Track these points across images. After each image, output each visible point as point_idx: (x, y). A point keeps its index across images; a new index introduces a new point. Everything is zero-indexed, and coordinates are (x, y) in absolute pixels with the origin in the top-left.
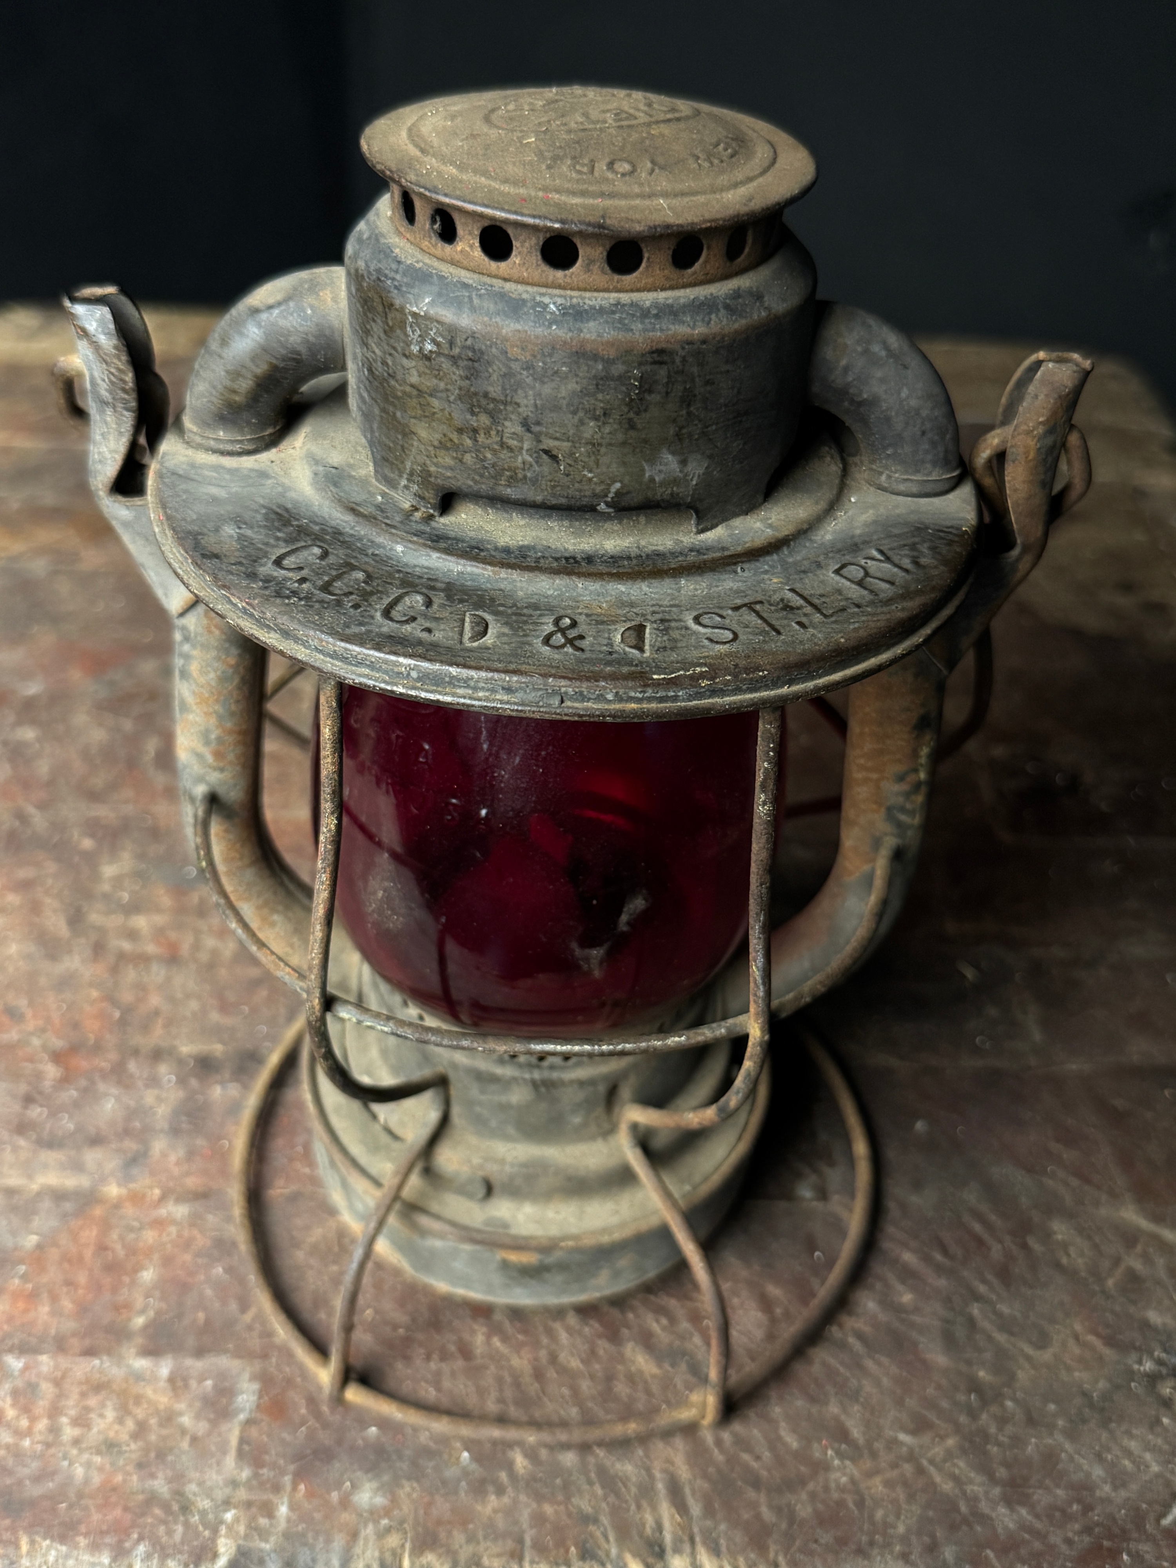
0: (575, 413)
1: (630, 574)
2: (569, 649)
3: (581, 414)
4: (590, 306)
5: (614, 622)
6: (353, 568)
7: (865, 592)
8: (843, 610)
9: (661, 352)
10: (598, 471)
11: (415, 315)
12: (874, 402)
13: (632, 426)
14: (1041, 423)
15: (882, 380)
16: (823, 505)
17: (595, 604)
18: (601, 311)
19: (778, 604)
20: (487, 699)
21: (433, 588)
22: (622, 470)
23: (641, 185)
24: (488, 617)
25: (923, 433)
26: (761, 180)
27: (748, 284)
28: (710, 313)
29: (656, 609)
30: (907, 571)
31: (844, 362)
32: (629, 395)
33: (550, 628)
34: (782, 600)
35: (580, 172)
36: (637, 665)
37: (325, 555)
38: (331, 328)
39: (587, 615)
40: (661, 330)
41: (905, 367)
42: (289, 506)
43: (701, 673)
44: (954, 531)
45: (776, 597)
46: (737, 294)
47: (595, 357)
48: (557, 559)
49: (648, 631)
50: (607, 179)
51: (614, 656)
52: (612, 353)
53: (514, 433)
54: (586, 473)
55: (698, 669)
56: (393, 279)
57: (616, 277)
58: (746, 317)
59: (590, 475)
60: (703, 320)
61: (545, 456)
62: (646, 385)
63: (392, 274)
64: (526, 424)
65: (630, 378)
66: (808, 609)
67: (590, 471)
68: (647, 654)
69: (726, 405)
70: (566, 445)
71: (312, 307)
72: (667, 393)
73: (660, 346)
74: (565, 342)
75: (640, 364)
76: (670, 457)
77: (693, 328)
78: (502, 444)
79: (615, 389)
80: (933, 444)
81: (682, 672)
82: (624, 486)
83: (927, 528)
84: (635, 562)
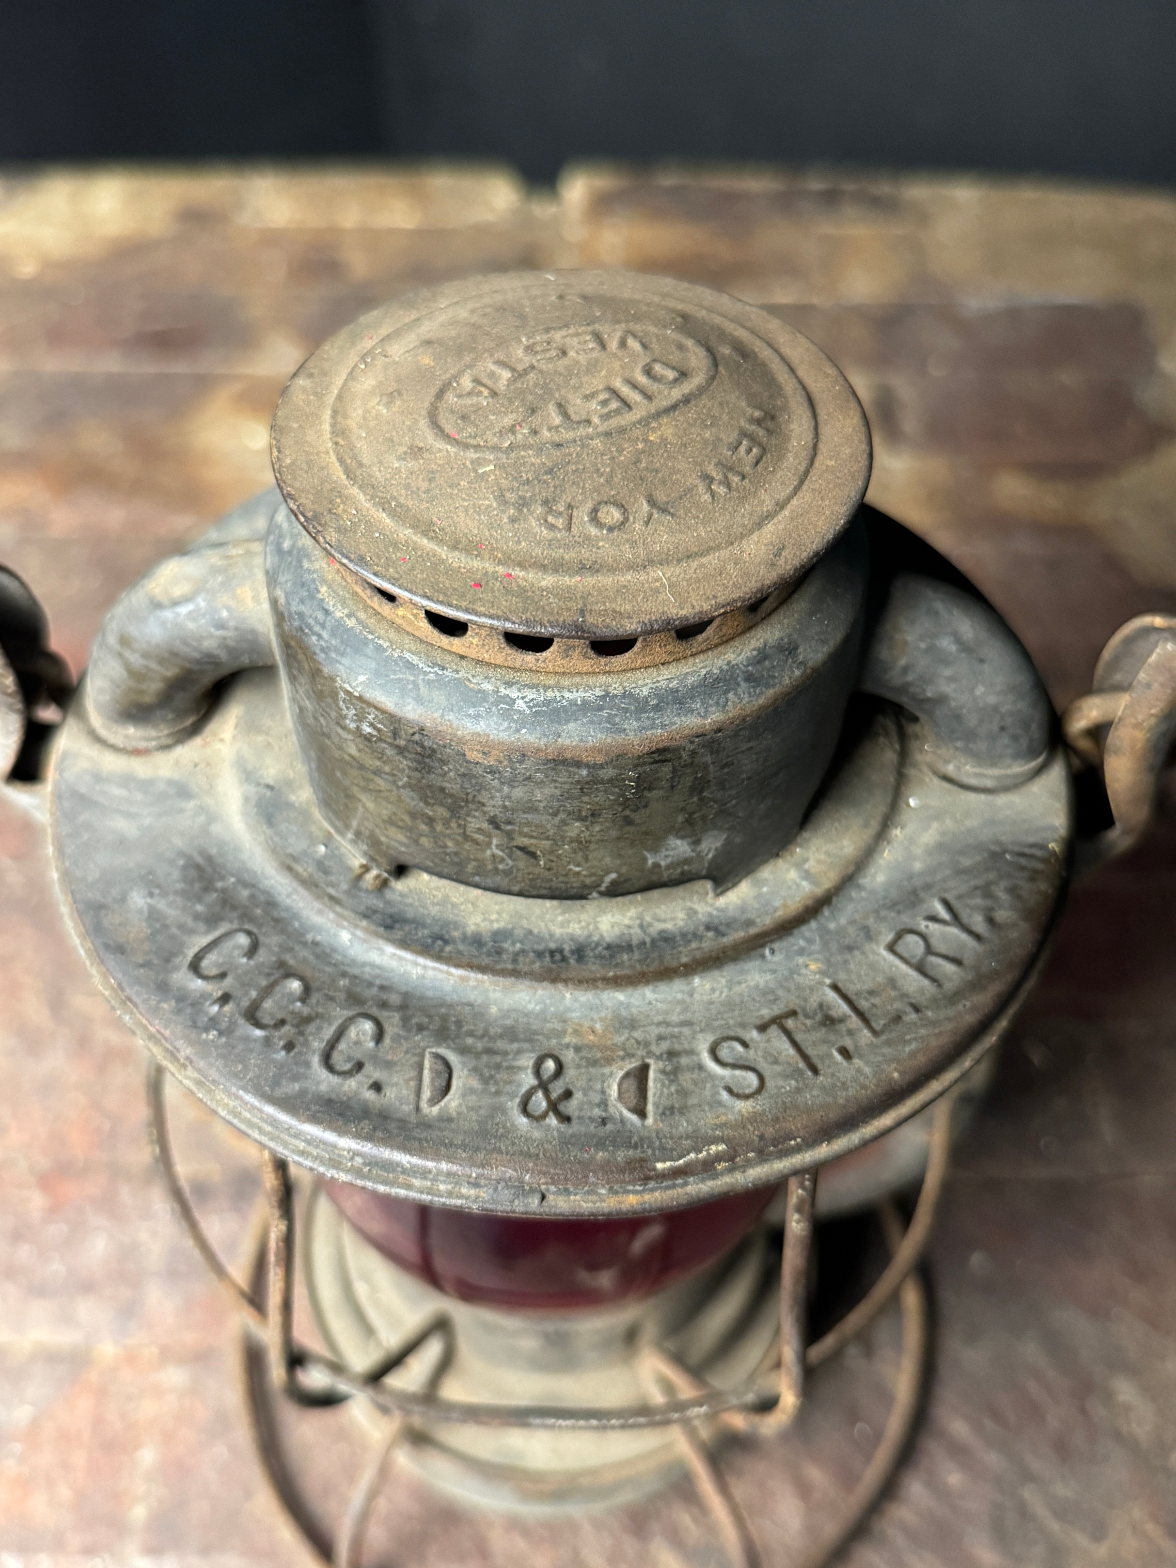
0: (555, 814)
1: (629, 977)
2: (552, 1121)
3: (562, 816)
4: (568, 700)
5: (609, 1061)
6: (289, 974)
7: (926, 982)
8: (898, 1018)
9: (665, 750)
10: (588, 864)
11: (347, 692)
12: (941, 700)
13: (628, 821)
14: (1152, 715)
15: (951, 679)
16: (875, 825)
17: (586, 1024)
18: (585, 707)
19: (815, 1014)
20: (450, 1194)
21: (384, 1005)
22: (618, 862)
23: (633, 544)
24: (453, 1058)
25: (1003, 729)
26: (794, 501)
27: (777, 635)
28: (727, 692)
29: (662, 1030)
30: (977, 937)
31: (903, 662)
32: (623, 796)
33: (528, 1080)
34: (821, 1006)
35: (552, 527)
36: (635, 1147)
37: (253, 950)
38: (253, 631)
39: (578, 1049)
40: (663, 726)
41: (982, 661)
42: (214, 851)
43: (718, 1153)
44: (1038, 853)
45: (813, 1002)
46: (763, 656)
47: (578, 764)
48: (539, 954)
49: (652, 1074)
50: (588, 538)
51: (609, 1127)
52: (600, 759)
53: (479, 829)
54: (572, 867)
55: (714, 1148)
56: (320, 636)
57: (603, 660)
58: (773, 686)
59: (577, 869)
60: (717, 703)
61: (519, 853)
62: (644, 784)
63: (317, 628)
64: (494, 822)
65: (624, 780)
66: (854, 1021)
67: (578, 865)
68: (650, 1121)
69: (749, 778)
70: (547, 844)
71: (228, 608)
72: (672, 787)
73: (661, 746)
74: (538, 750)
75: (636, 766)
76: (679, 842)
77: (705, 717)
78: (466, 837)
79: (605, 791)
80: (1015, 738)
81: (692, 1155)
82: (620, 875)
83: (1005, 851)
84: (637, 955)
